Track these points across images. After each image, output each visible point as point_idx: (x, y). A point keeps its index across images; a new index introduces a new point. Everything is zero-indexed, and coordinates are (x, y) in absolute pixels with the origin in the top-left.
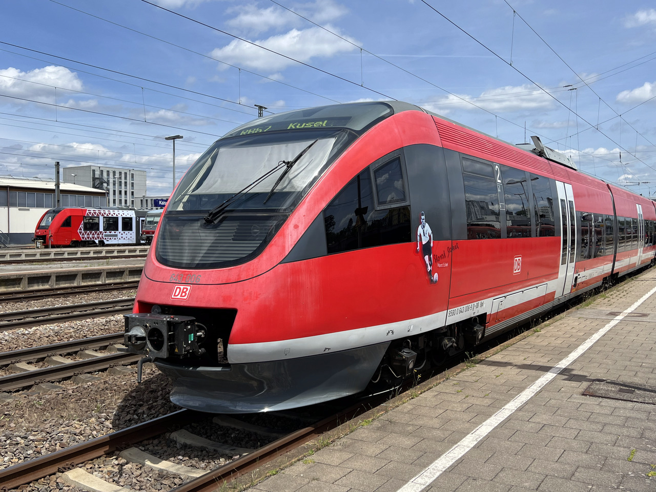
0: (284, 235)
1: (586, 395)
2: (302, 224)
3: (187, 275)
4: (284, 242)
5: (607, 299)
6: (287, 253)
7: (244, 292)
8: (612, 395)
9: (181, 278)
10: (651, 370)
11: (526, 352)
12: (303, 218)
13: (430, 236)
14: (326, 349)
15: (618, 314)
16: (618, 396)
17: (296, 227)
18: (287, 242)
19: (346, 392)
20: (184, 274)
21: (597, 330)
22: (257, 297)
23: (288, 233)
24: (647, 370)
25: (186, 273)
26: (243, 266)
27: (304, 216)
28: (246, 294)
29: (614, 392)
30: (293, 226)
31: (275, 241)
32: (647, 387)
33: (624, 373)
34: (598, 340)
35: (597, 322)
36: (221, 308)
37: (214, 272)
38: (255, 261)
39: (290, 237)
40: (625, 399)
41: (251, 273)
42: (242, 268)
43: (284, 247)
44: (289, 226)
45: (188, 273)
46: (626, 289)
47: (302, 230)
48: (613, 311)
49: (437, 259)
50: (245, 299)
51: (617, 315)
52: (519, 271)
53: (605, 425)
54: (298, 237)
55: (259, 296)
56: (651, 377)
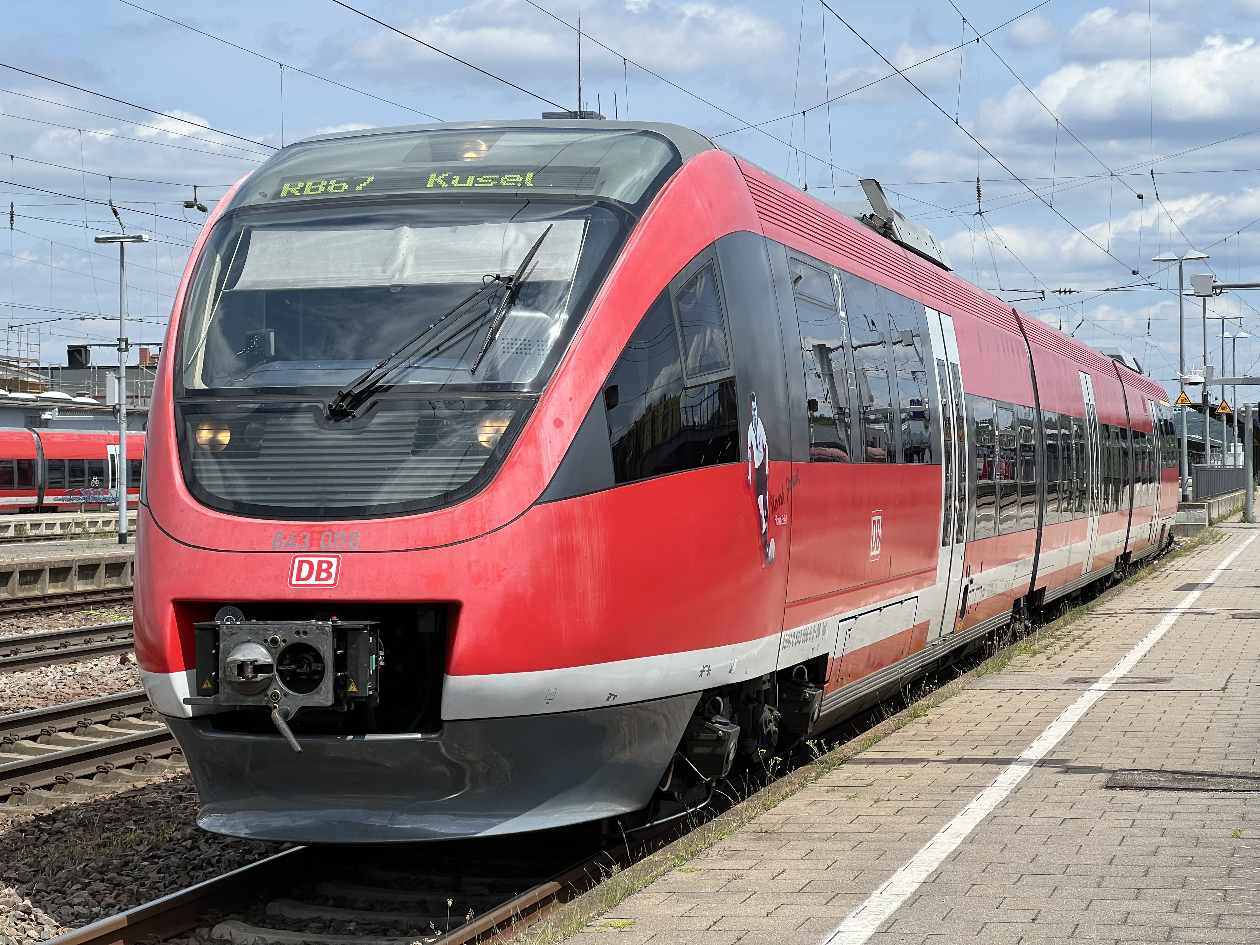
0: (534, 442)
1: (1113, 788)
2: (569, 417)
3: (321, 533)
4: (539, 457)
5: (1040, 658)
6: (547, 481)
7: (469, 565)
8: (1164, 785)
9: (306, 540)
10: (1223, 755)
11: (928, 745)
12: (569, 403)
13: (764, 449)
14: (610, 694)
15: (1094, 680)
16: (1176, 785)
17: (558, 423)
18: (544, 458)
19: (622, 805)
20: (312, 533)
21: (1065, 708)
22: (499, 576)
23: (543, 437)
24: (1214, 756)
25: (316, 529)
26: (458, 510)
27: (571, 399)
28: (474, 569)
29: (1166, 781)
30: (551, 422)
31: (520, 455)
32: (1225, 773)
33: (1166, 761)
34: (1079, 722)
35: (1051, 696)
36: (424, 600)
37: (390, 525)
38: (482, 499)
39: (548, 444)
40: (1191, 787)
41: (478, 525)
42: (457, 513)
43: (539, 469)
44: (544, 422)
45: (321, 529)
46: (1076, 633)
47: (570, 431)
48: (1075, 675)
49: (774, 506)
50: (477, 580)
51: (1093, 683)
52: (878, 552)
53: (1173, 814)
54: (564, 446)
55: (503, 574)
56: (1225, 763)
